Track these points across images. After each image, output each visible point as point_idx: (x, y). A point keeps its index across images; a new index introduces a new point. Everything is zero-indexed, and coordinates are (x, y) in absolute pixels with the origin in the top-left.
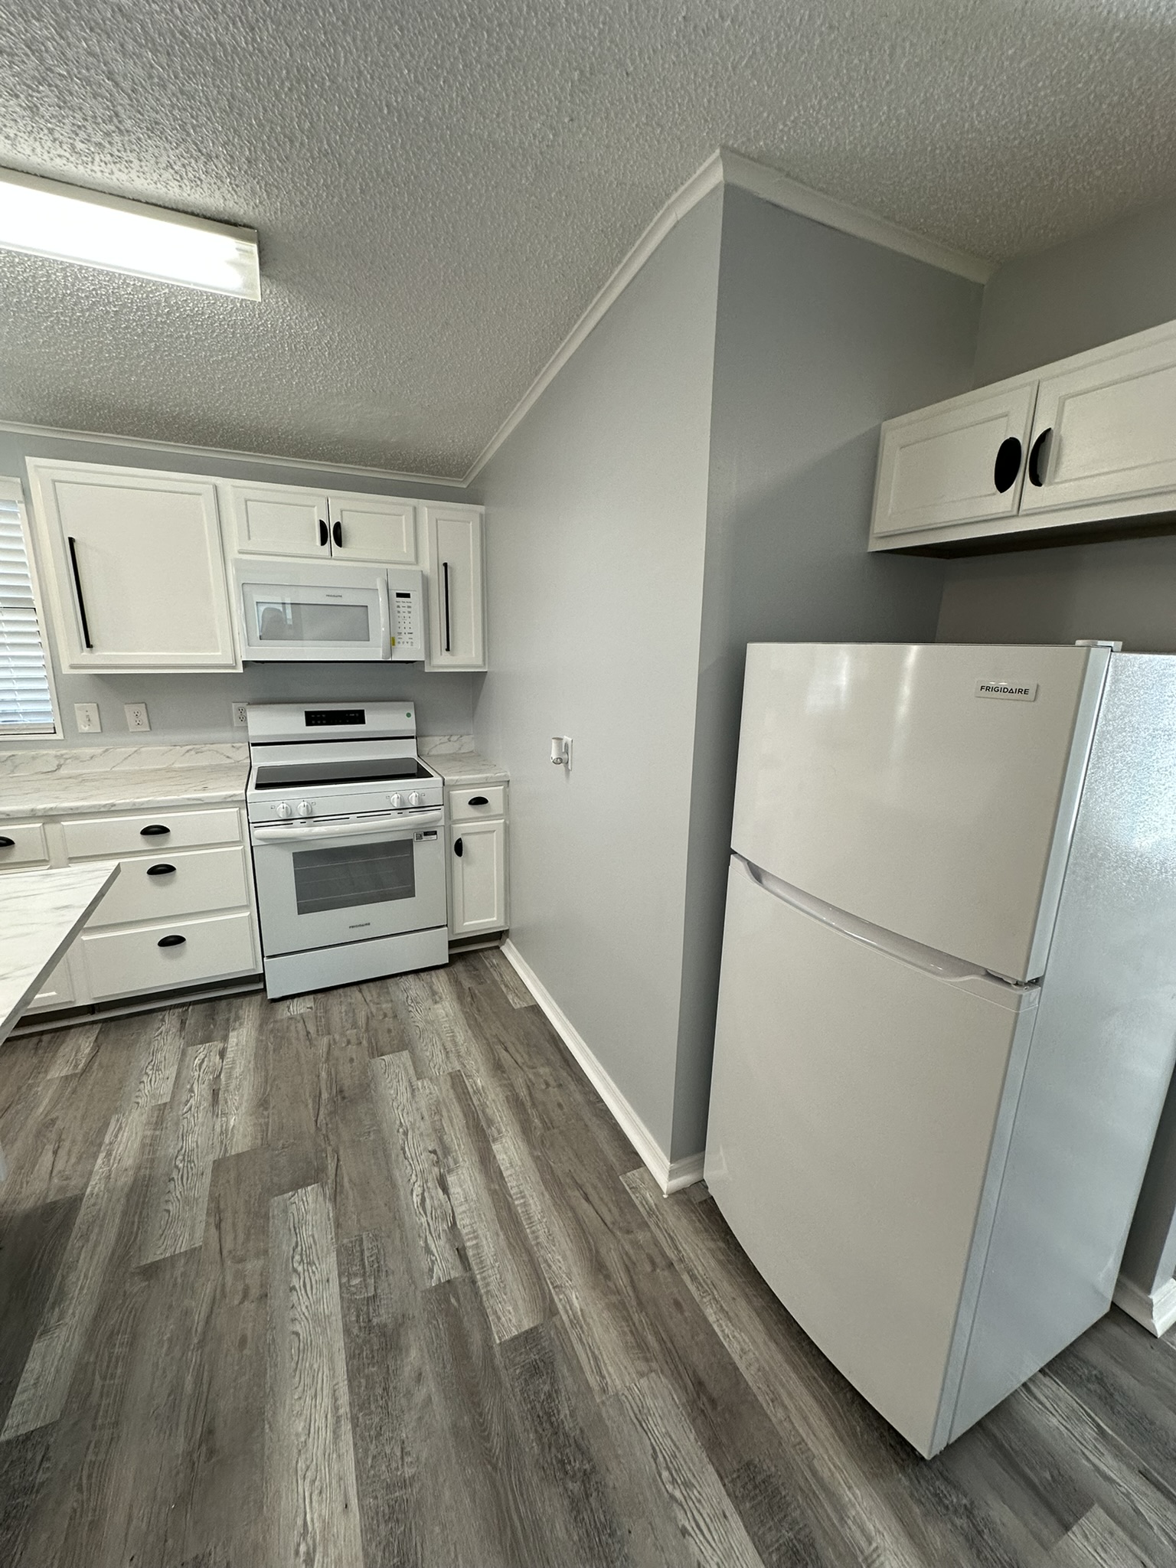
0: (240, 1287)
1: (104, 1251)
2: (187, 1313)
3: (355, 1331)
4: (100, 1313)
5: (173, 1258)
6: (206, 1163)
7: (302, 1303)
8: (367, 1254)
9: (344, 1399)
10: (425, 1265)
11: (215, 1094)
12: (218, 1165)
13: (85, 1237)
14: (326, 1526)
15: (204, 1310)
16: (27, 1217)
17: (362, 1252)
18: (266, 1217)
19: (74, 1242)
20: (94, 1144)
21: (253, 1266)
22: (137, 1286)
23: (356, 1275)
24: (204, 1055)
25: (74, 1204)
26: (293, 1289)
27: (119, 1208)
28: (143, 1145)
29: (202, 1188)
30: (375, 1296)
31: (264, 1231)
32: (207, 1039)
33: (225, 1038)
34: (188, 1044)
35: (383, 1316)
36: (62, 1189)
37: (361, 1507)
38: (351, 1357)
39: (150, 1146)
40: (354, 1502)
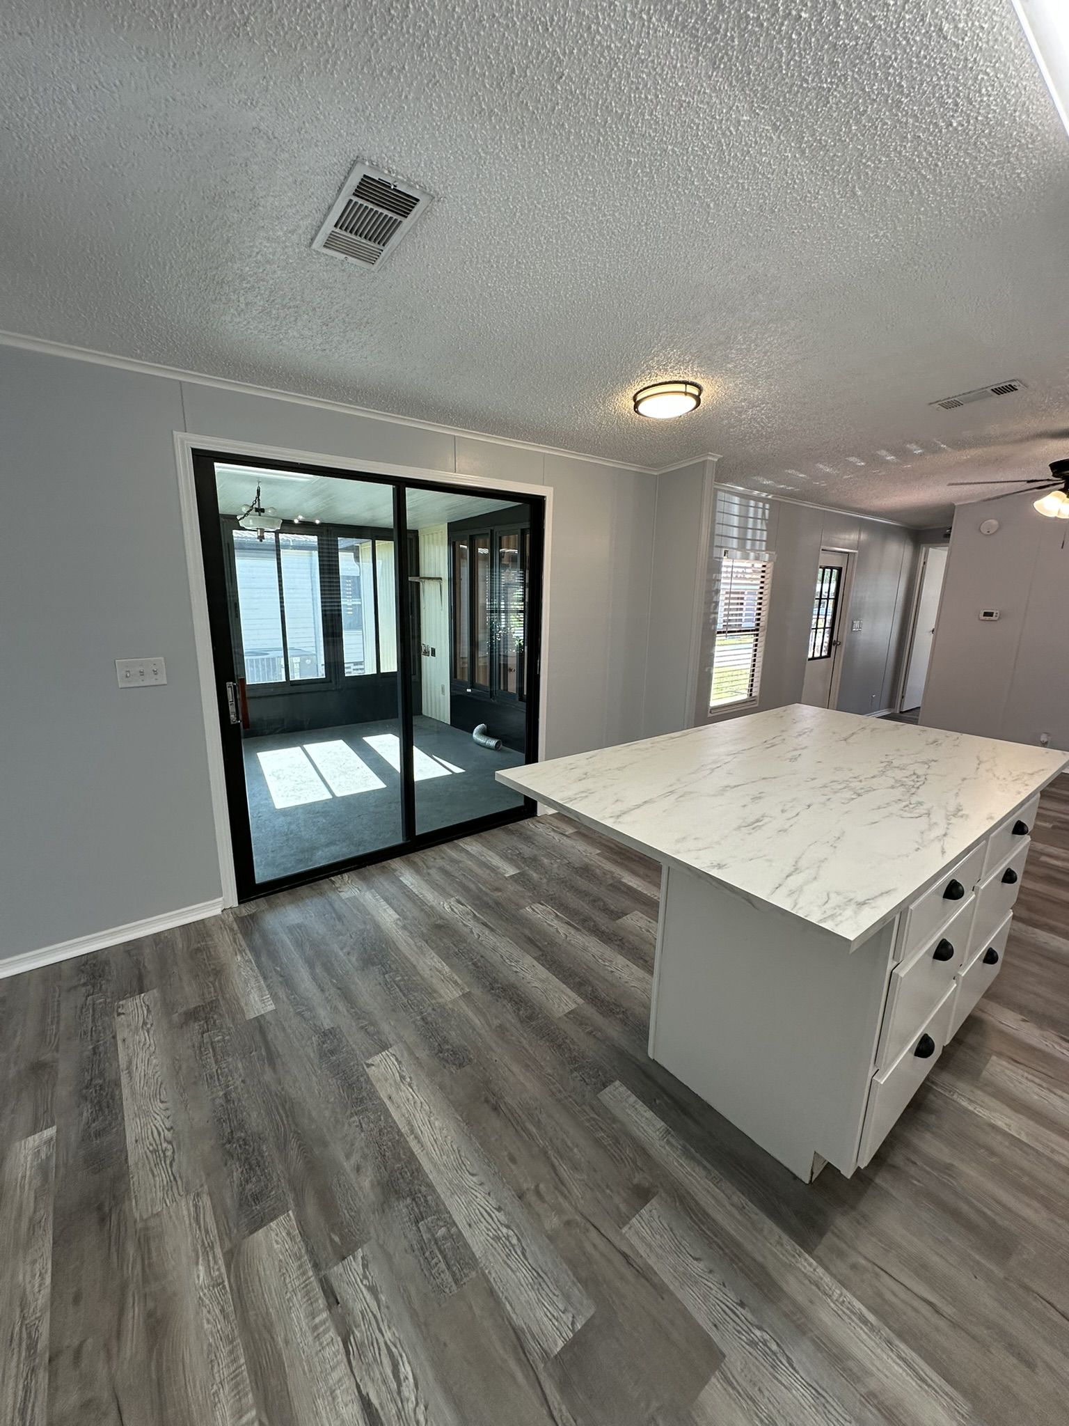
0: (549, 1199)
3: (423, 1189)
5: (635, 1210)
6: (732, 1347)
7: (482, 1200)
9: (413, 1144)
10: (374, 1271)
15: (563, 1173)
17: (450, 1269)
18: (582, 1282)
20: (908, 1334)
21: (553, 1221)
23: (444, 1238)
26: (499, 1210)
27: (749, 1246)
30: (417, 1223)
31: (572, 1264)
35: (402, 1207)
38: (419, 1169)
40: (386, 1100)
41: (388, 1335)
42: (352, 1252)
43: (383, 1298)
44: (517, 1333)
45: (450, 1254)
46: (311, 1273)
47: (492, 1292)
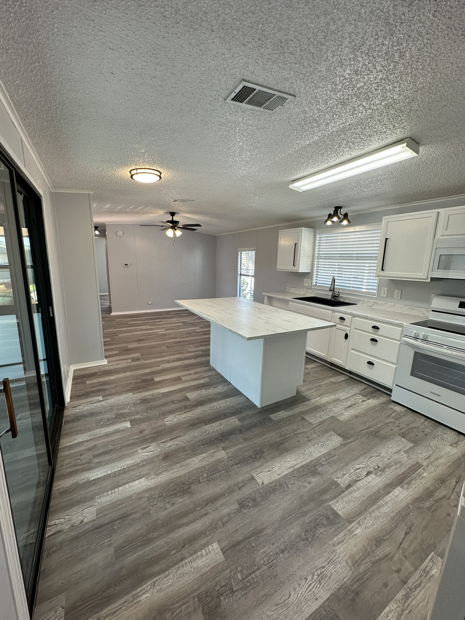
0: (308, 436)
1: (302, 410)
2: (299, 429)
3: (312, 463)
4: (292, 416)
5: (308, 421)
6: (331, 414)
7: (313, 449)
8: (333, 459)
9: (297, 466)
10: (339, 475)
11: (351, 406)
12: (333, 417)
13: (303, 405)
14: (275, 472)
15: (301, 431)
16: (302, 396)
17: (332, 457)
18: (327, 432)
19: (301, 405)
20: (321, 395)
21: (314, 435)
22: (300, 418)
23: (325, 458)
24: (360, 398)
25: (308, 400)
26: (314, 446)
27: (312, 407)
28: (327, 402)
29: (325, 417)
30: (323, 465)
31: (323, 434)
32: (365, 396)
33: (369, 399)
34: (360, 394)
35: (320, 469)
36: (309, 397)
37: (280, 478)
38: (306, 464)
39: (328, 403)
40: (280, 476)
41: (352, 471)
42: (336, 482)
43: (345, 473)
44: (341, 445)
45: (329, 457)
46: (345, 493)
47: (335, 449)
